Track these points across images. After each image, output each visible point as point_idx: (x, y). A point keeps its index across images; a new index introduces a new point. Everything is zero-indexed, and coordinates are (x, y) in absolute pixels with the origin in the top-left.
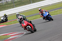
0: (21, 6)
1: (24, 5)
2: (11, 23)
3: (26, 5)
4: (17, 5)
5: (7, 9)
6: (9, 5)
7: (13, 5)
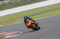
0: (18, 7)
1: (21, 6)
2: (8, 23)
3: (22, 6)
4: (14, 6)
5: (4, 10)
6: (6, 6)
7: (9, 6)
